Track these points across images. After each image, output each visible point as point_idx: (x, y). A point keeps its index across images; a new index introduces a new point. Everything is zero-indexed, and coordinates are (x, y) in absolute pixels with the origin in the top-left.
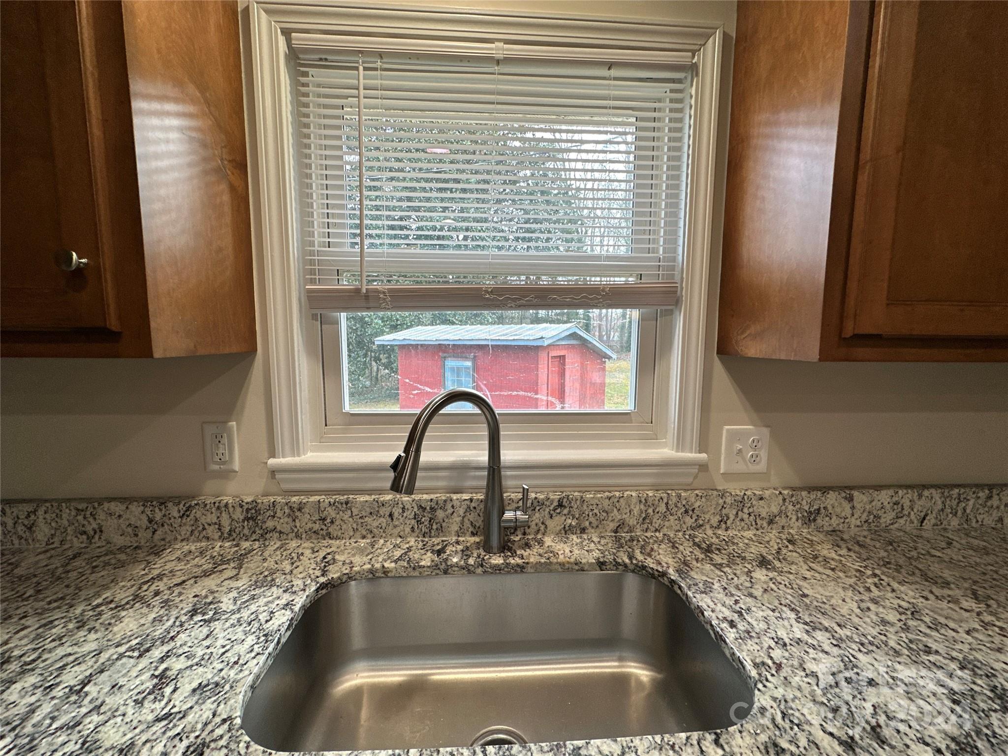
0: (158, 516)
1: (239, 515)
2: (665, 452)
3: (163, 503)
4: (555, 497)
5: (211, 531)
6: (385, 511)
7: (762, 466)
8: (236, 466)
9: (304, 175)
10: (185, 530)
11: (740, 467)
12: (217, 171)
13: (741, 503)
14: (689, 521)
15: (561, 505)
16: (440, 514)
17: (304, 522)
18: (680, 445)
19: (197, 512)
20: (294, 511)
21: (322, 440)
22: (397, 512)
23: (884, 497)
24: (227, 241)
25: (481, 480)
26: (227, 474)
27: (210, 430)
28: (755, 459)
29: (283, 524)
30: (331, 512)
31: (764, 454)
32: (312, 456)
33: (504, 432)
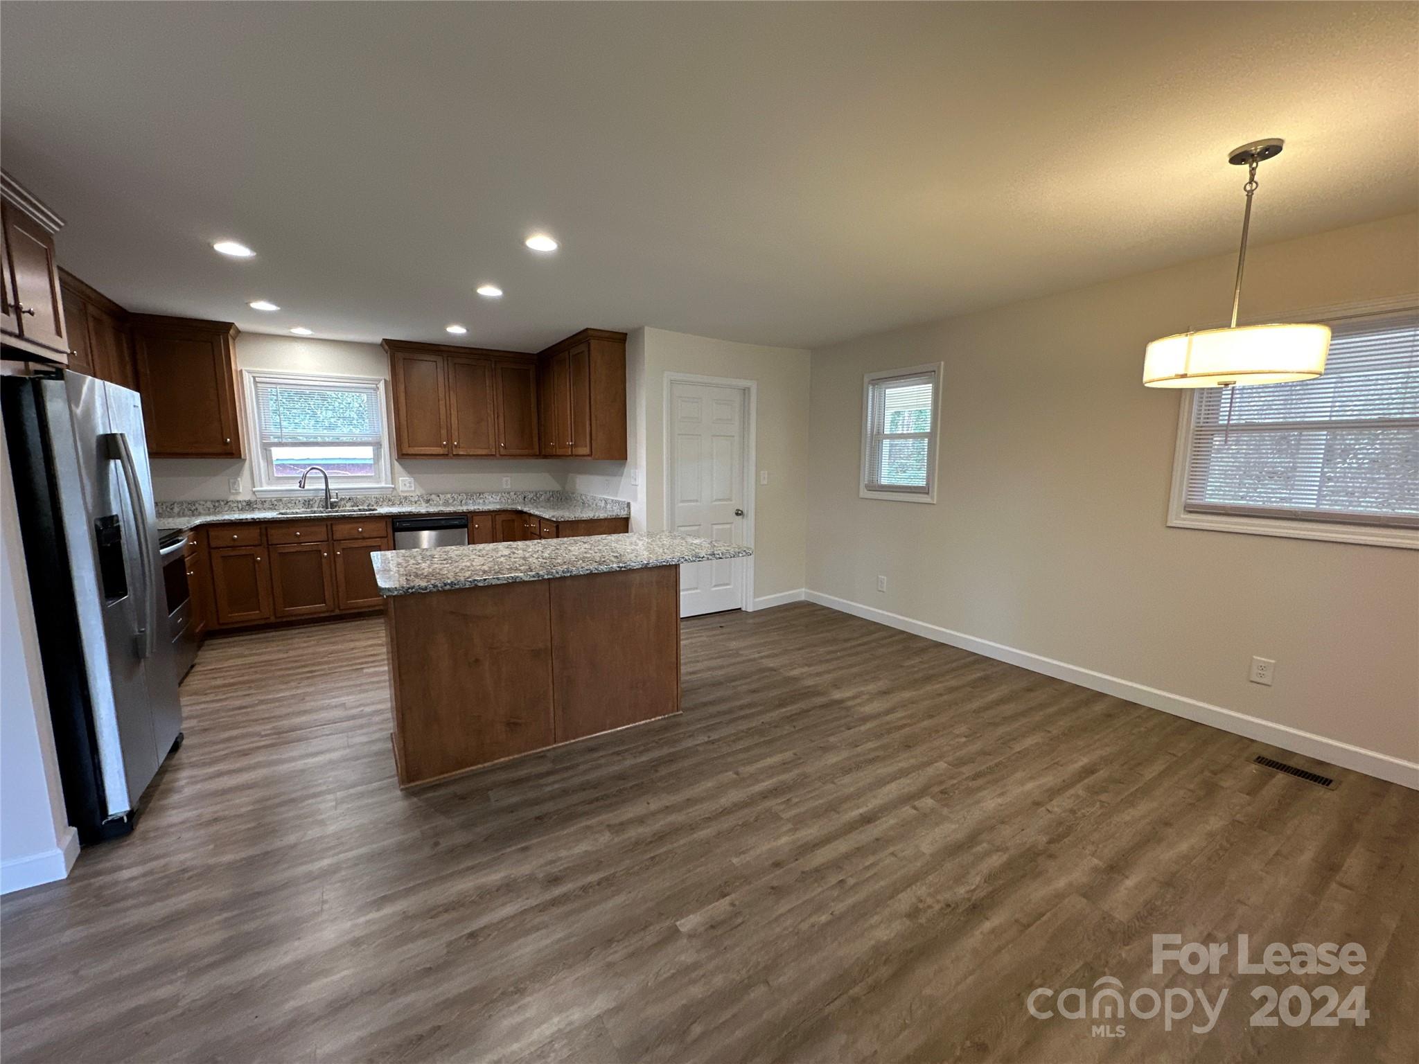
0: (217, 504)
1: (244, 504)
2: (383, 485)
3: (218, 501)
4: (348, 497)
5: (235, 509)
6: (296, 502)
7: (413, 489)
8: (241, 491)
9: (259, 408)
10: (226, 509)
11: (406, 489)
13: (406, 498)
14: (390, 503)
15: (350, 499)
16: (312, 502)
17: (266, 505)
18: (386, 484)
19: (230, 503)
20: (263, 502)
21: (268, 484)
23: (449, 496)
25: (323, 494)
26: (238, 493)
27: (232, 481)
28: (410, 487)
29: (260, 506)
30: (275, 503)
31: (413, 485)
32: (265, 488)
33: (330, 481)
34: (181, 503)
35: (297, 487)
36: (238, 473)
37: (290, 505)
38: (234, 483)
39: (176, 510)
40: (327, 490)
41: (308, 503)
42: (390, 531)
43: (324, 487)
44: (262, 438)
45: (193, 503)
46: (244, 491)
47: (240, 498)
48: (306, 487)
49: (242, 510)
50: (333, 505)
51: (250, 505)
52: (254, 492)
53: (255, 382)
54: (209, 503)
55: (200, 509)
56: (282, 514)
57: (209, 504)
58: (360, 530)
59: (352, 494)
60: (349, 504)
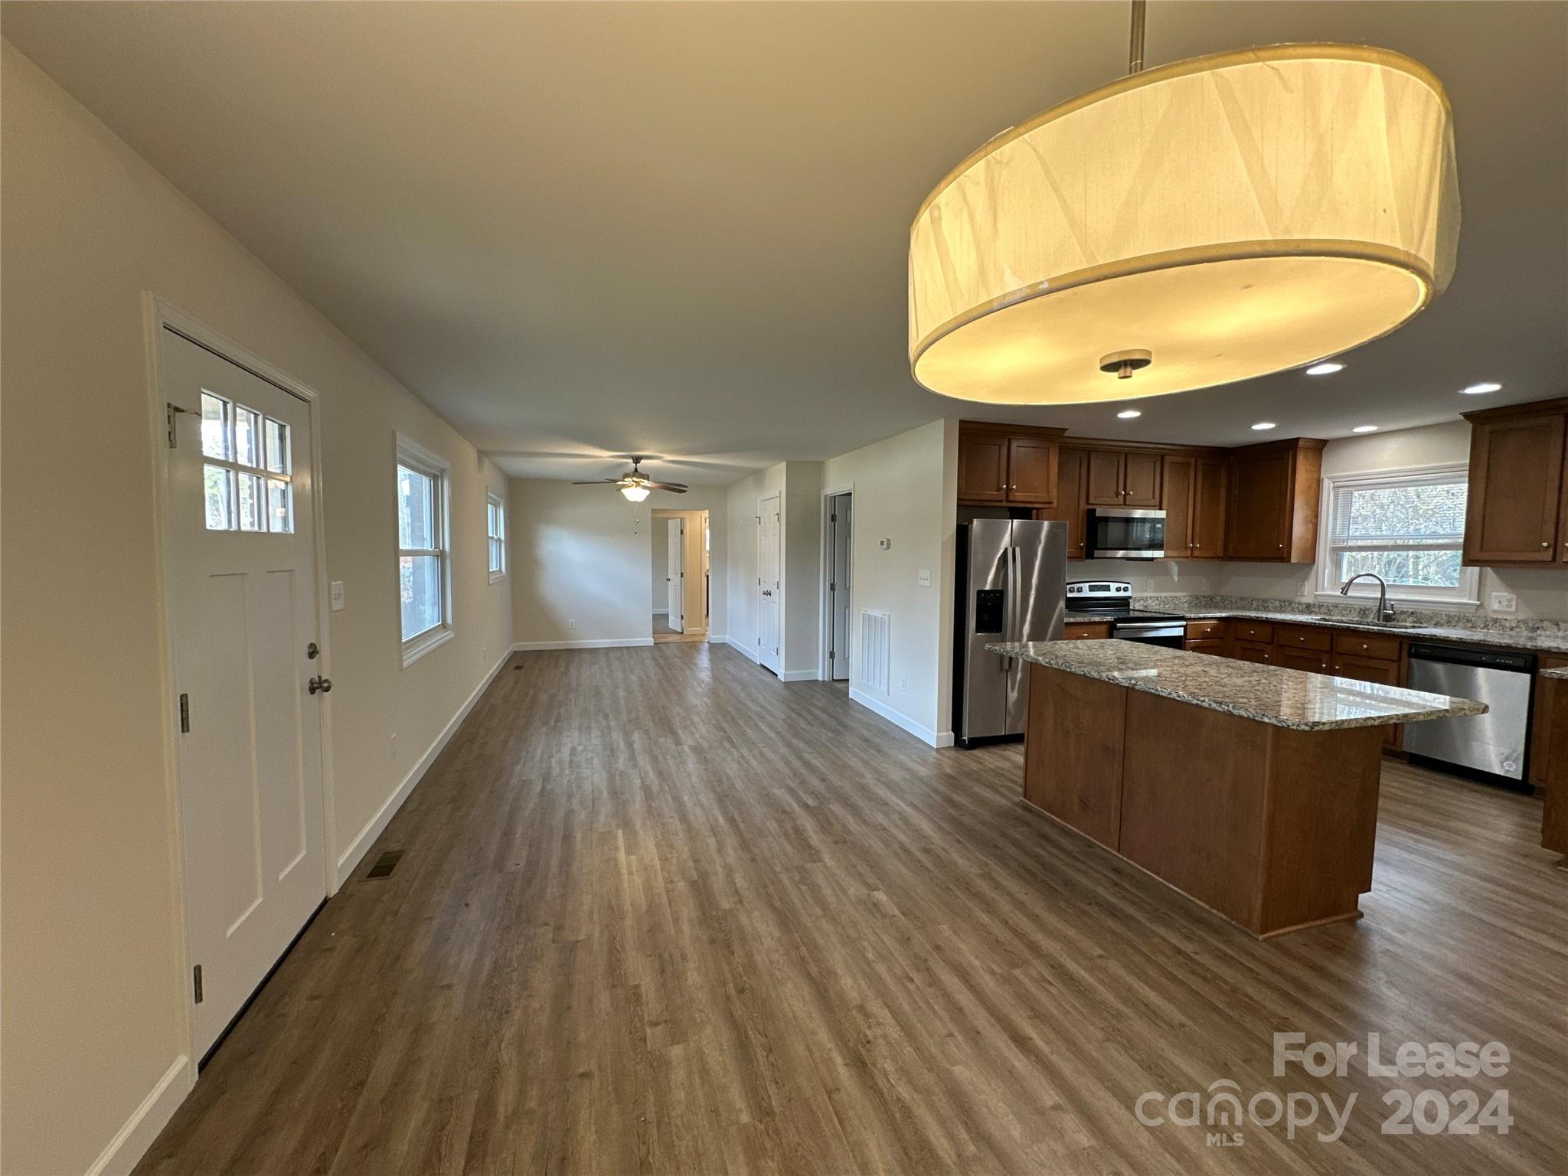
0: (1283, 604)
1: (1304, 606)
2: (1463, 600)
3: (1284, 601)
4: (1411, 611)
5: (1297, 610)
6: (1349, 609)
7: (1512, 609)
8: (1306, 593)
10: (1290, 609)
11: (1500, 608)
12: (1307, 518)
13: (1496, 622)
14: (1469, 625)
15: (1412, 613)
16: (1367, 612)
17: (1323, 610)
18: (1468, 599)
19: (1293, 604)
20: (1321, 606)
21: (1331, 589)
22: (1352, 610)
24: (1310, 535)
26: (1302, 596)
27: (1299, 584)
28: (1509, 606)
29: (1317, 610)
30: (1332, 608)
31: (1513, 604)
32: (1326, 592)
33: (1387, 590)
34: (1258, 600)
35: (1338, 593)
36: (1305, 578)
37: (1344, 612)
38: (1301, 586)
39: (1254, 605)
40: (1383, 599)
41: (1363, 612)
42: (1405, 654)
43: (1379, 595)
44: (1334, 542)
45: (1265, 601)
46: (1308, 595)
47: (1304, 600)
48: (1349, 594)
49: (1301, 612)
50: (1388, 618)
51: (1308, 609)
52: (1317, 595)
53: (1334, 488)
54: (1277, 602)
55: (1270, 605)
56: (1325, 620)
57: (1277, 604)
58: (1365, 646)
59: (1419, 608)
60: (1411, 619)
